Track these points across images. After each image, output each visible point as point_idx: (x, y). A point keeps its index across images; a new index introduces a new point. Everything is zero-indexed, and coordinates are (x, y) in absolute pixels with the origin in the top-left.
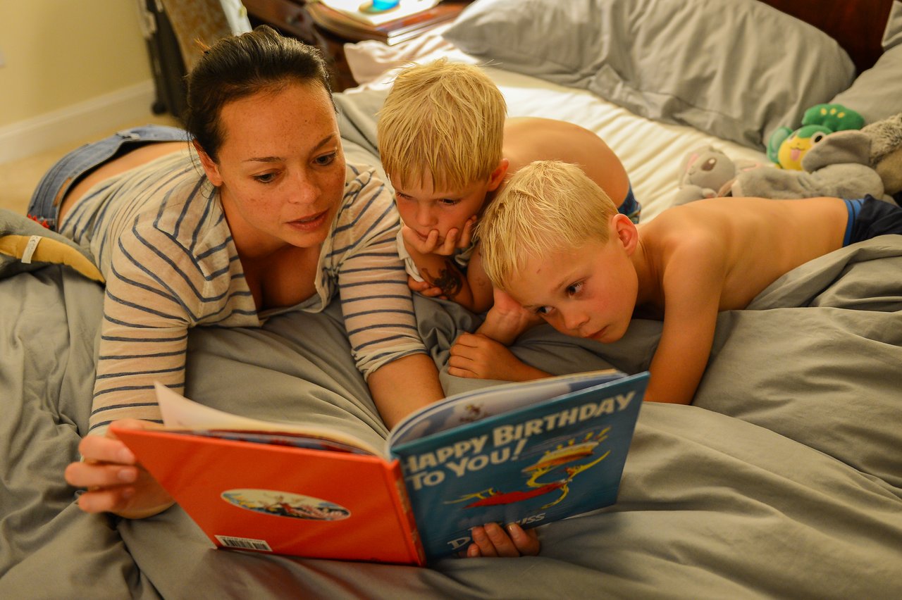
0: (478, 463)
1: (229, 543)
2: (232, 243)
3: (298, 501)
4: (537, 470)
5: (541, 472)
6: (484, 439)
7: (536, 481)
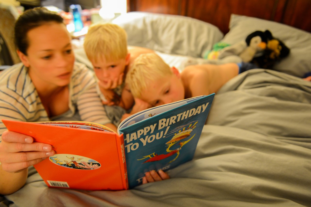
0: (152, 138)
1: (53, 184)
2: (36, 91)
3: (80, 159)
4: (171, 143)
5: (172, 144)
6: (155, 125)
7: (170, 149)
